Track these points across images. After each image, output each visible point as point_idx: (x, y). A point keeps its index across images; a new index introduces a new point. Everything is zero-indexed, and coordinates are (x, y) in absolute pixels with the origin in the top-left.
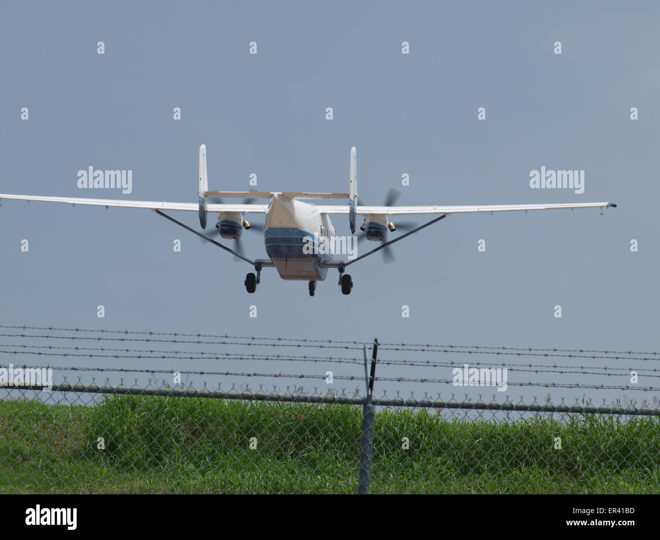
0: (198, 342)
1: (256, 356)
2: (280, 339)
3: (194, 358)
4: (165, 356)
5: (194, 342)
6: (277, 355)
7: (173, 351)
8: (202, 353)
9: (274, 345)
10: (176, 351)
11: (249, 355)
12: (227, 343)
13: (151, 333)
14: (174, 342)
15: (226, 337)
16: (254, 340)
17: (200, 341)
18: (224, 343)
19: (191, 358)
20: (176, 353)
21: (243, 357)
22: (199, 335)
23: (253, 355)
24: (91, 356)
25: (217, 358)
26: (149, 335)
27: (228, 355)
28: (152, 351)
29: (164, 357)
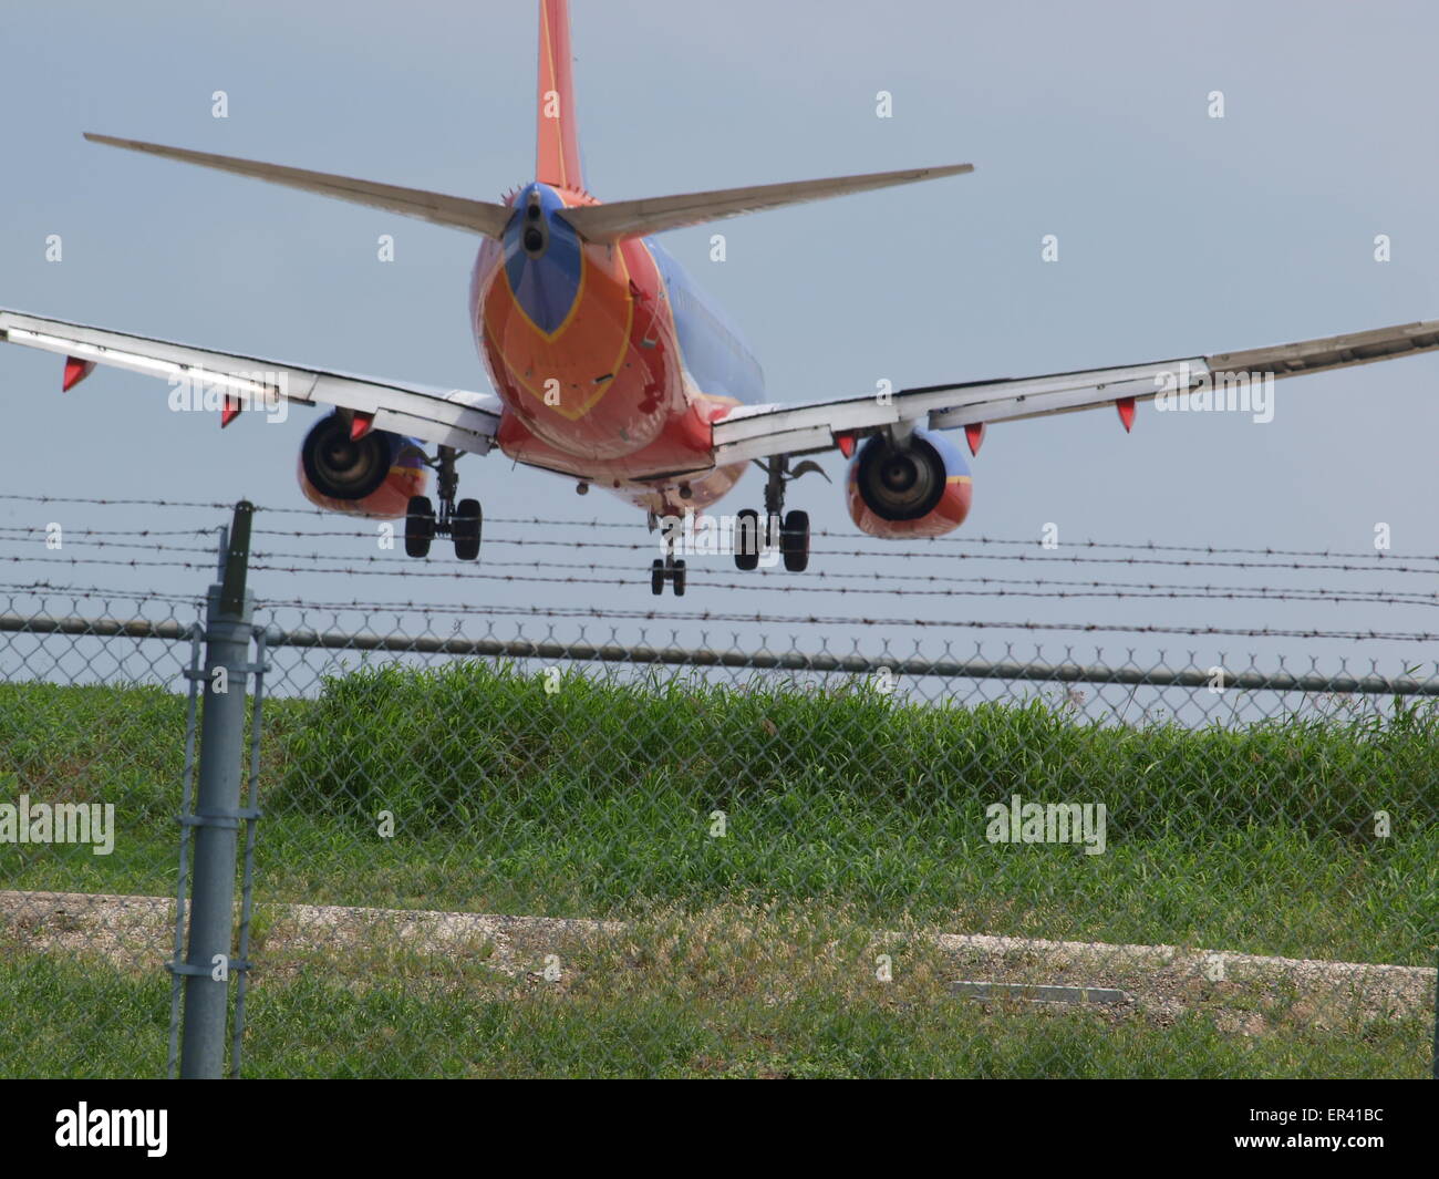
0: (1074, 560)
1: (1214, 589)
2: (1269, 552)
3: (1067, 595)
4: (1004, 590)
5: (1066, 560)
6: (1261, 587)
7: (1032, 580)
8: (1096, 584)
9: (1242, 565)
10: (1039, 579)
11: (1199, 588)
12: (1136, 562)
13: (985, 541)
14: (1022, 558)
15: (1151, 547)
16: (1213, 555)
17: (1079, 557)
18: (1130, 561)
19: (1062, 595)
20: (1039, 583)
21: (1176, 592)
22: (1092, 545)
23: (1207, 588)
24: (844, 591)
25: (1120, 595)
26: (982, 544)
27: (1152, 587)
28: (985, 581)
29: (1002, 594)
